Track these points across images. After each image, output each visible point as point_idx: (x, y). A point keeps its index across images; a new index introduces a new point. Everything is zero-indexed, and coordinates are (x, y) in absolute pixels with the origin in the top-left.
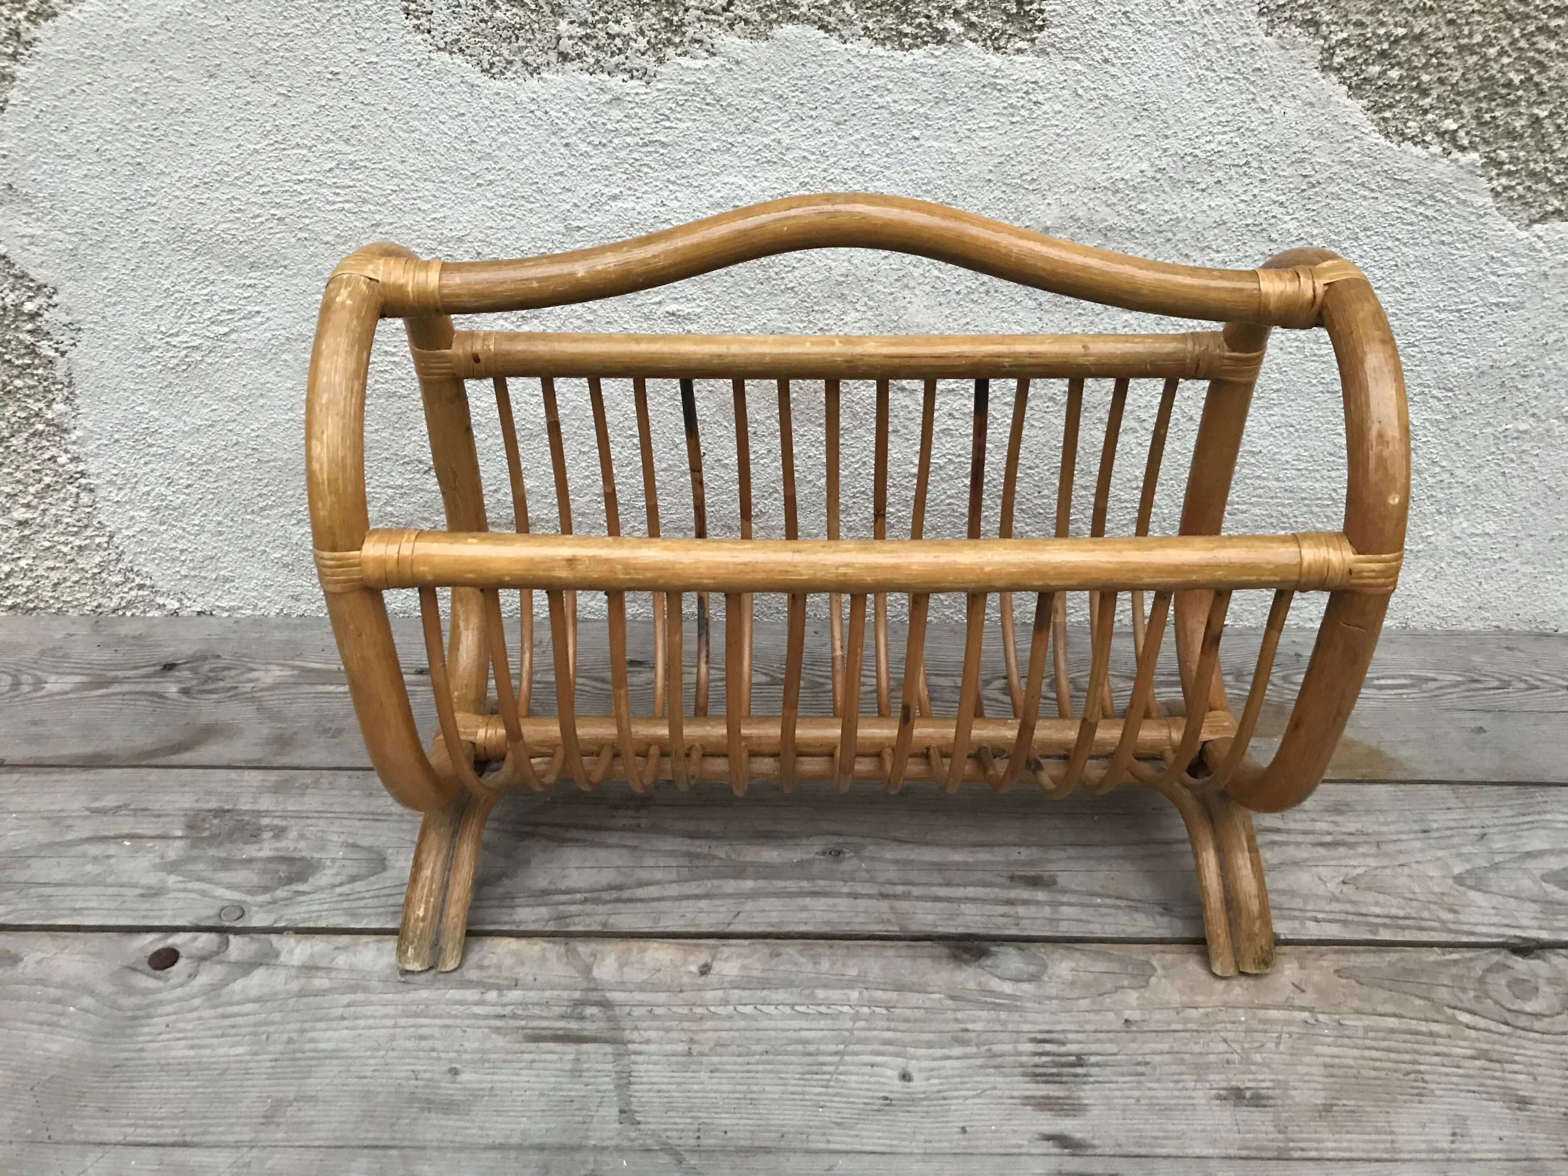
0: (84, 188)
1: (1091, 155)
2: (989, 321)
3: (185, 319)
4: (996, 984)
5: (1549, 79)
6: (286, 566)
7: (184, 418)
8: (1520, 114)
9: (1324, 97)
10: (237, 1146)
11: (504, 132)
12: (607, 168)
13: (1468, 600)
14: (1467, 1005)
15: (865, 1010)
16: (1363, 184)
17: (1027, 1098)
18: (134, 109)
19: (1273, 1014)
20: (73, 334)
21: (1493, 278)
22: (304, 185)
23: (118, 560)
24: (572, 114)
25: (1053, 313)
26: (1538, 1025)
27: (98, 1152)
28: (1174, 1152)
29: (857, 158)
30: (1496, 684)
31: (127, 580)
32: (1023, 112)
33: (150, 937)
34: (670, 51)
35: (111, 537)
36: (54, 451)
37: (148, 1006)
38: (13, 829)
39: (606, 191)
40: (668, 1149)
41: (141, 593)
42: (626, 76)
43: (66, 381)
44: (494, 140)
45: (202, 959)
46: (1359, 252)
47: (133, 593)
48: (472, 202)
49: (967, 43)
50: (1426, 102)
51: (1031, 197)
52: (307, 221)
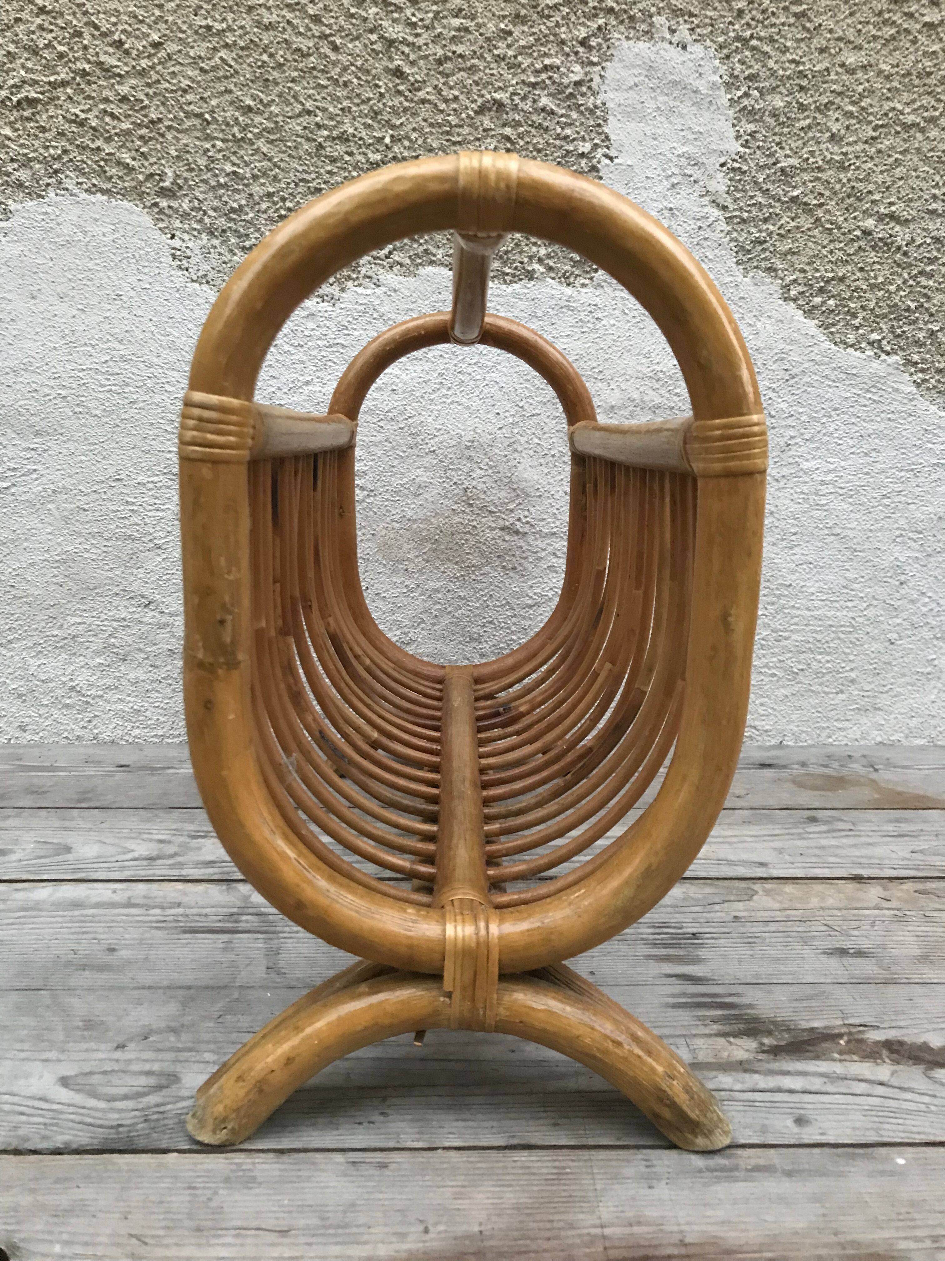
1: (638, 354)
5: (935, 305)
8: (920, 329)
9: (789, 316)
12: (303, 362)
16: (826, 377)
17: (649, 956)
19: (866, 912)
21: (930, 446)
22: (85, 373)
28: (788, 981)
32: (589, 325)
34: (350, 284)
39: (301, 378)
42: (319, 300)
46: (833, 426)
49: (548, 279)
50: (856, 322)
51: (600, 384)
52: (83, 399)
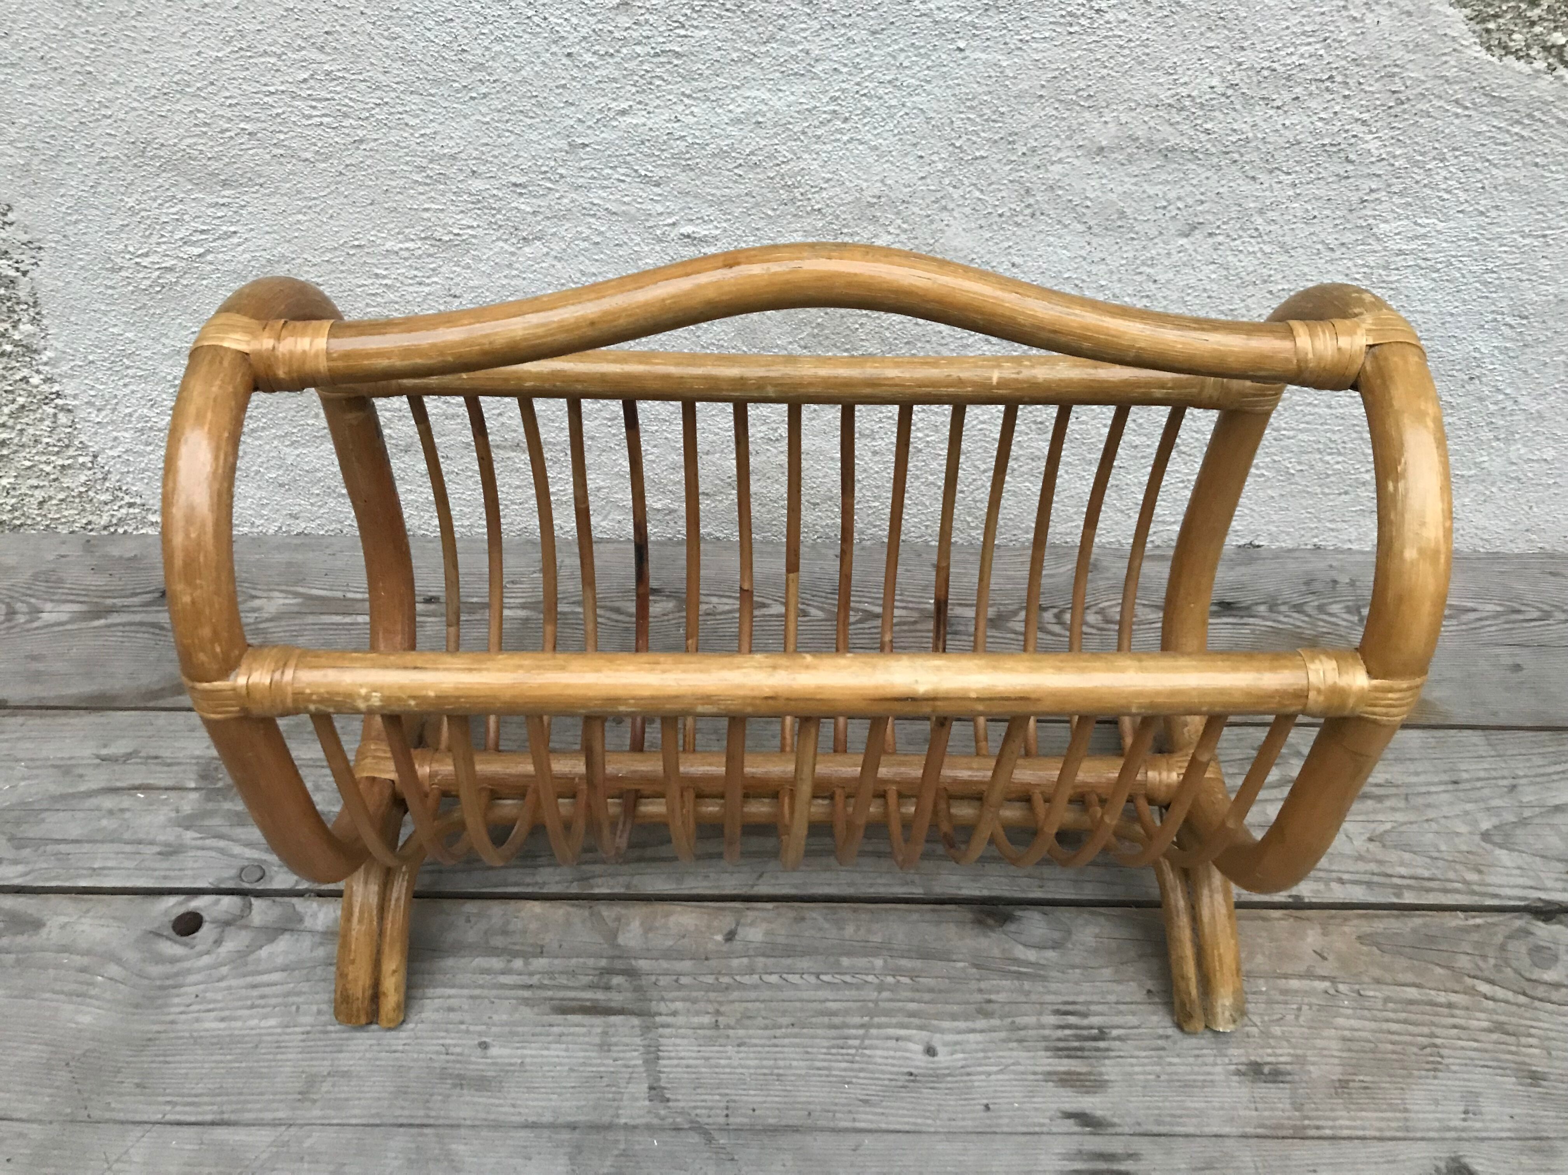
0: (32, 99)
1: (1156, 69)
2: (1032, 245)
3: (154, 239)
4: (1020, 952)
6: (281, 485)
7: (163, 340)
9: (1424, 5)
10: (275, 1124)
11: (498, 40)
12: (615, 80)
13: (1515, 523)
14: (1486, 974)
15: (890, 979)
16: (1457, 101)
17: (1049, 1073)
18: (78, 12)
19: (1294, 984)
20: (33, 253)
22: (275, 97)
23: (105, 479)
24: (574, 20)
25: (1103, 237)
26: (1555, 995)
27: (137, 1131)
28: (1191, 1130)
29: (894, 71)
30: (1536, 614)
31: (116, 498)
32: (1083, 21)
33: (172, 900)
35: (95, 457)
36: (25, 372)
37: (177, 974)
38: (23, 779)
39: (613, 105)
40: (697, 1128)
41: (131, 510)
43: (31, 301)
44: (487, 49)
45: (227, 924)
46: (1444, 173)
47: (124, 511)
48: (465, 117)
50: (1535, 13)
51: (1087, 114)
52: (282, 137)
